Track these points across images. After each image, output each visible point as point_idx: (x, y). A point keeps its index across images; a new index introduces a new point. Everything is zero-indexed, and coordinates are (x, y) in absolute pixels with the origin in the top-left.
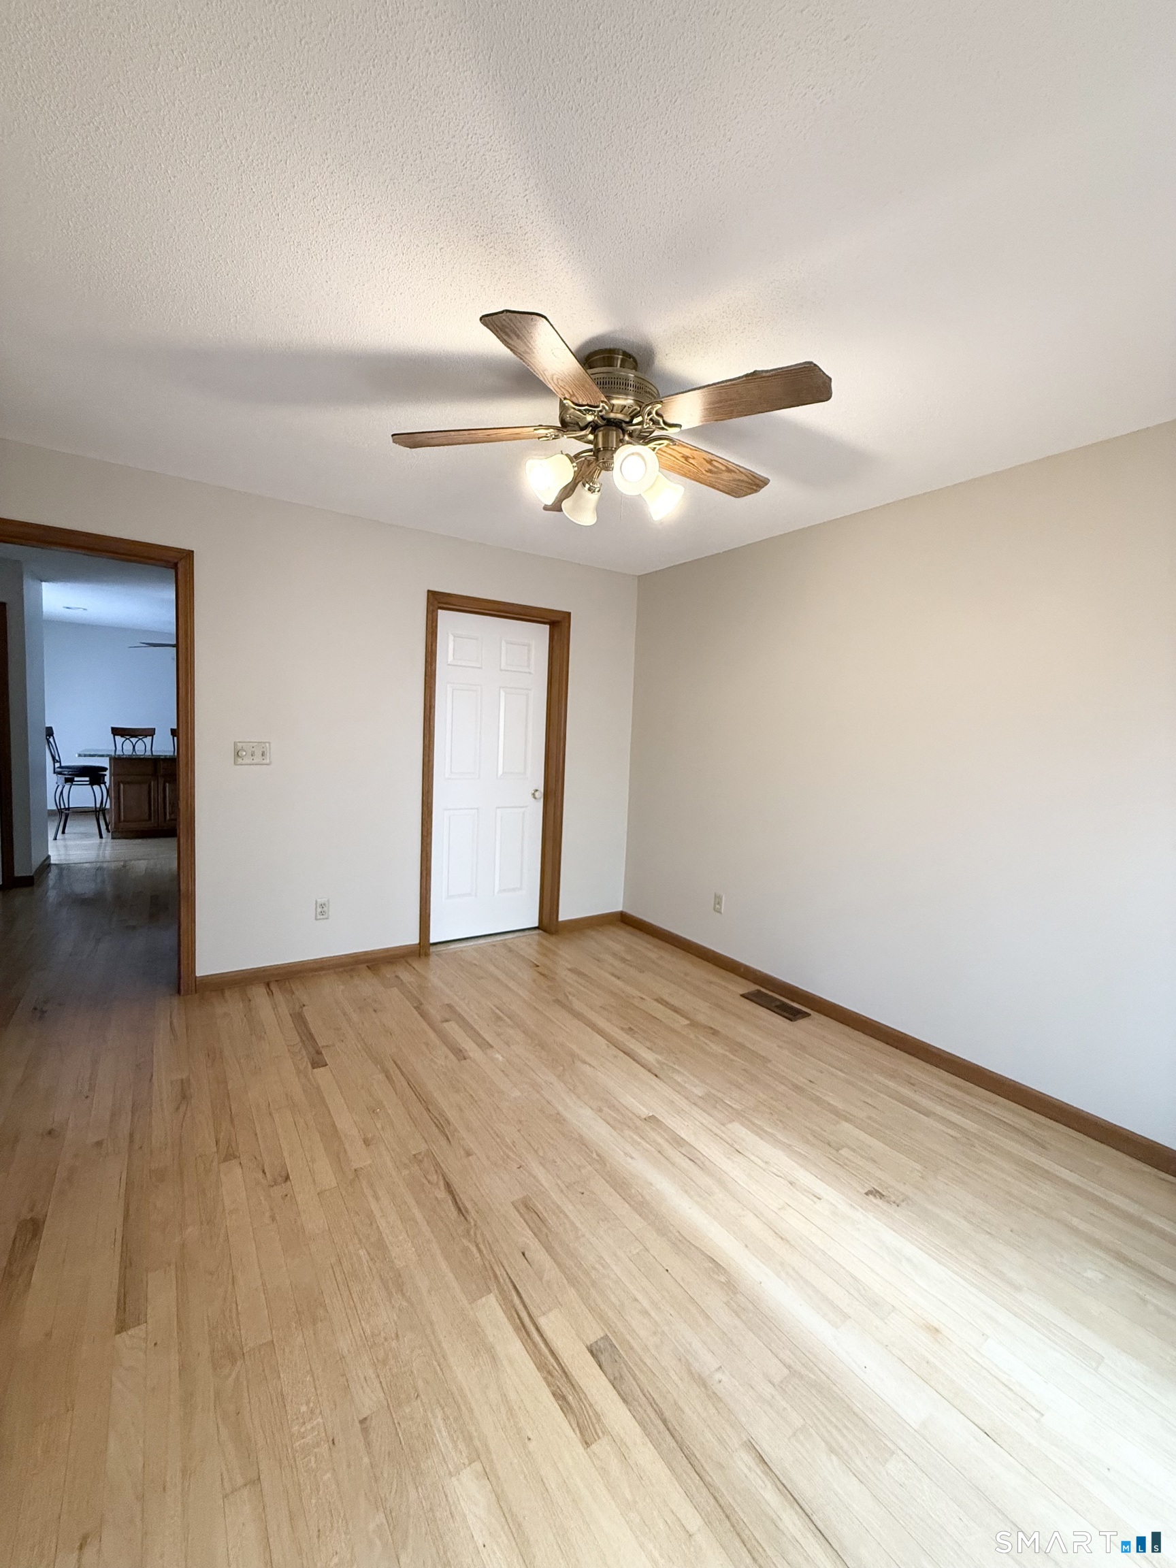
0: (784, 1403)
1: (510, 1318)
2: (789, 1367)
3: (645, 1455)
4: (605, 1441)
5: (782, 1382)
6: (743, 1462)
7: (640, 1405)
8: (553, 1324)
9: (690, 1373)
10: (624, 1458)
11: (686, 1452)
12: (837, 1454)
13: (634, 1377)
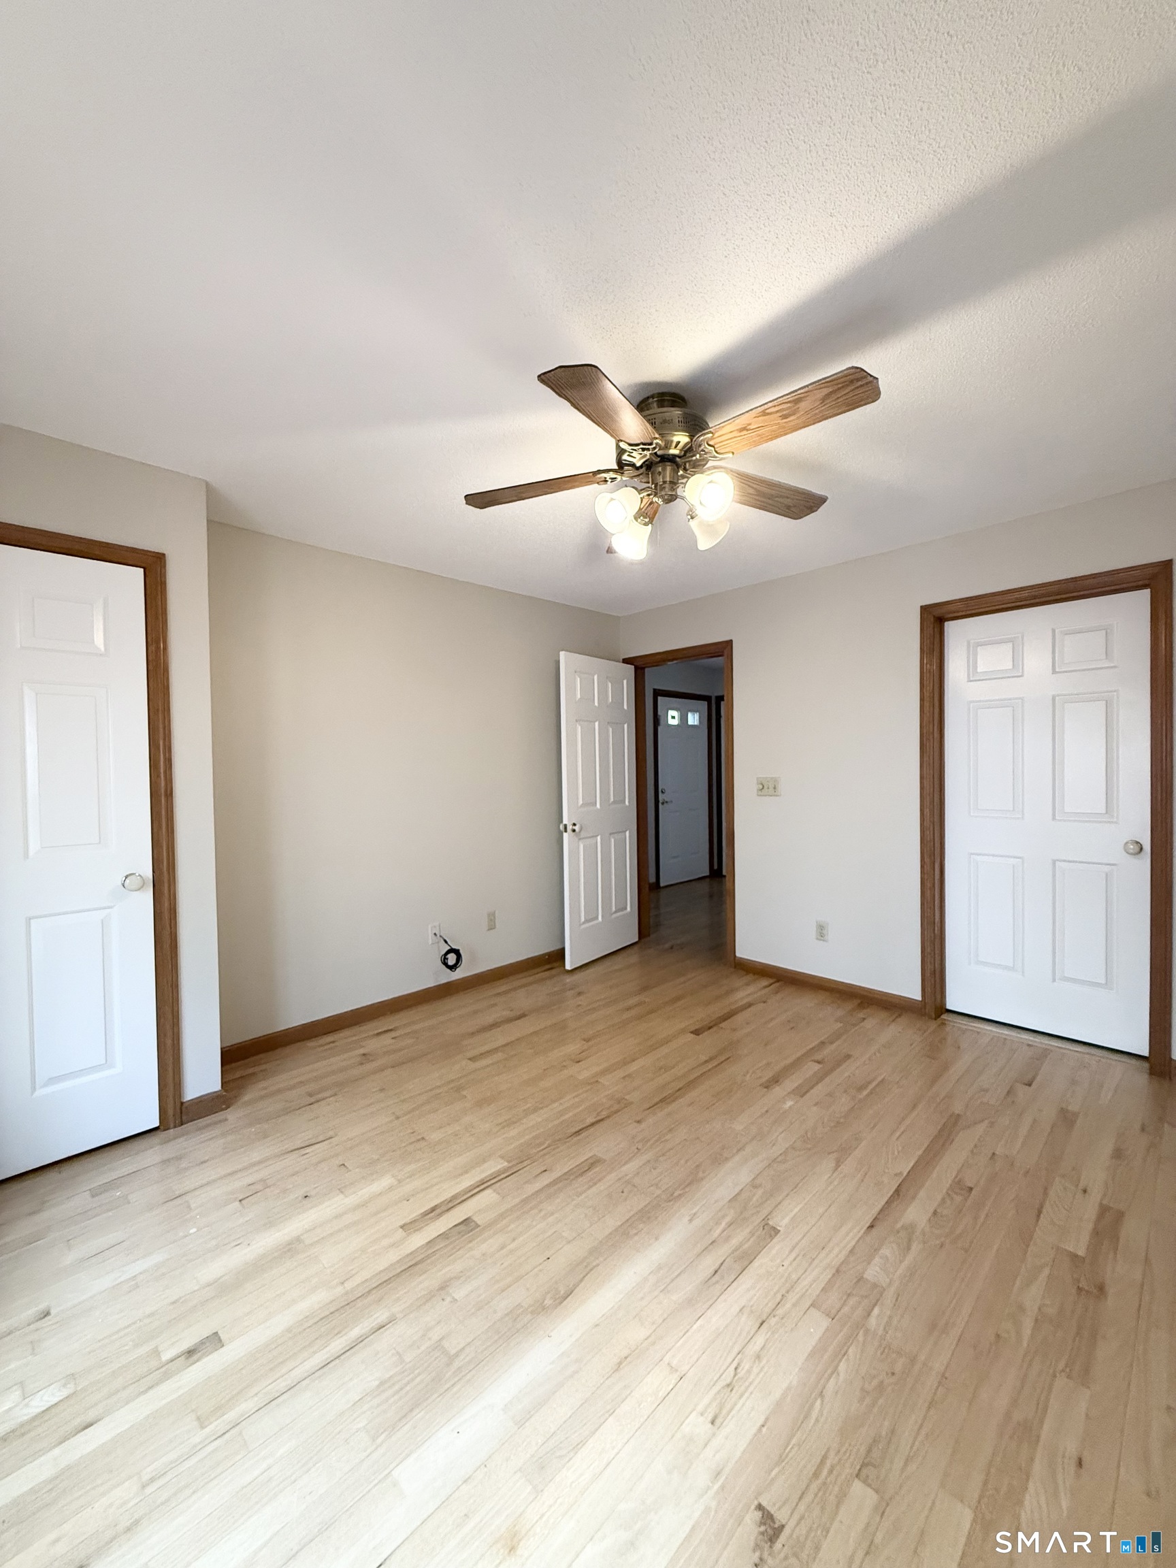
0: (423, 1348)
1: (491, 1175)
2: (457, 1355)
3: (393, 1256)
4: (404, 1234)
5: (443, 1347)
6: (381, 1316)
7: (426, 1251)
8: (488, 1196)
9: (451, 1279)
10: (393, 1245)
11: (393, 1278)
12: (378, 1386)
13: (446, 1246)
